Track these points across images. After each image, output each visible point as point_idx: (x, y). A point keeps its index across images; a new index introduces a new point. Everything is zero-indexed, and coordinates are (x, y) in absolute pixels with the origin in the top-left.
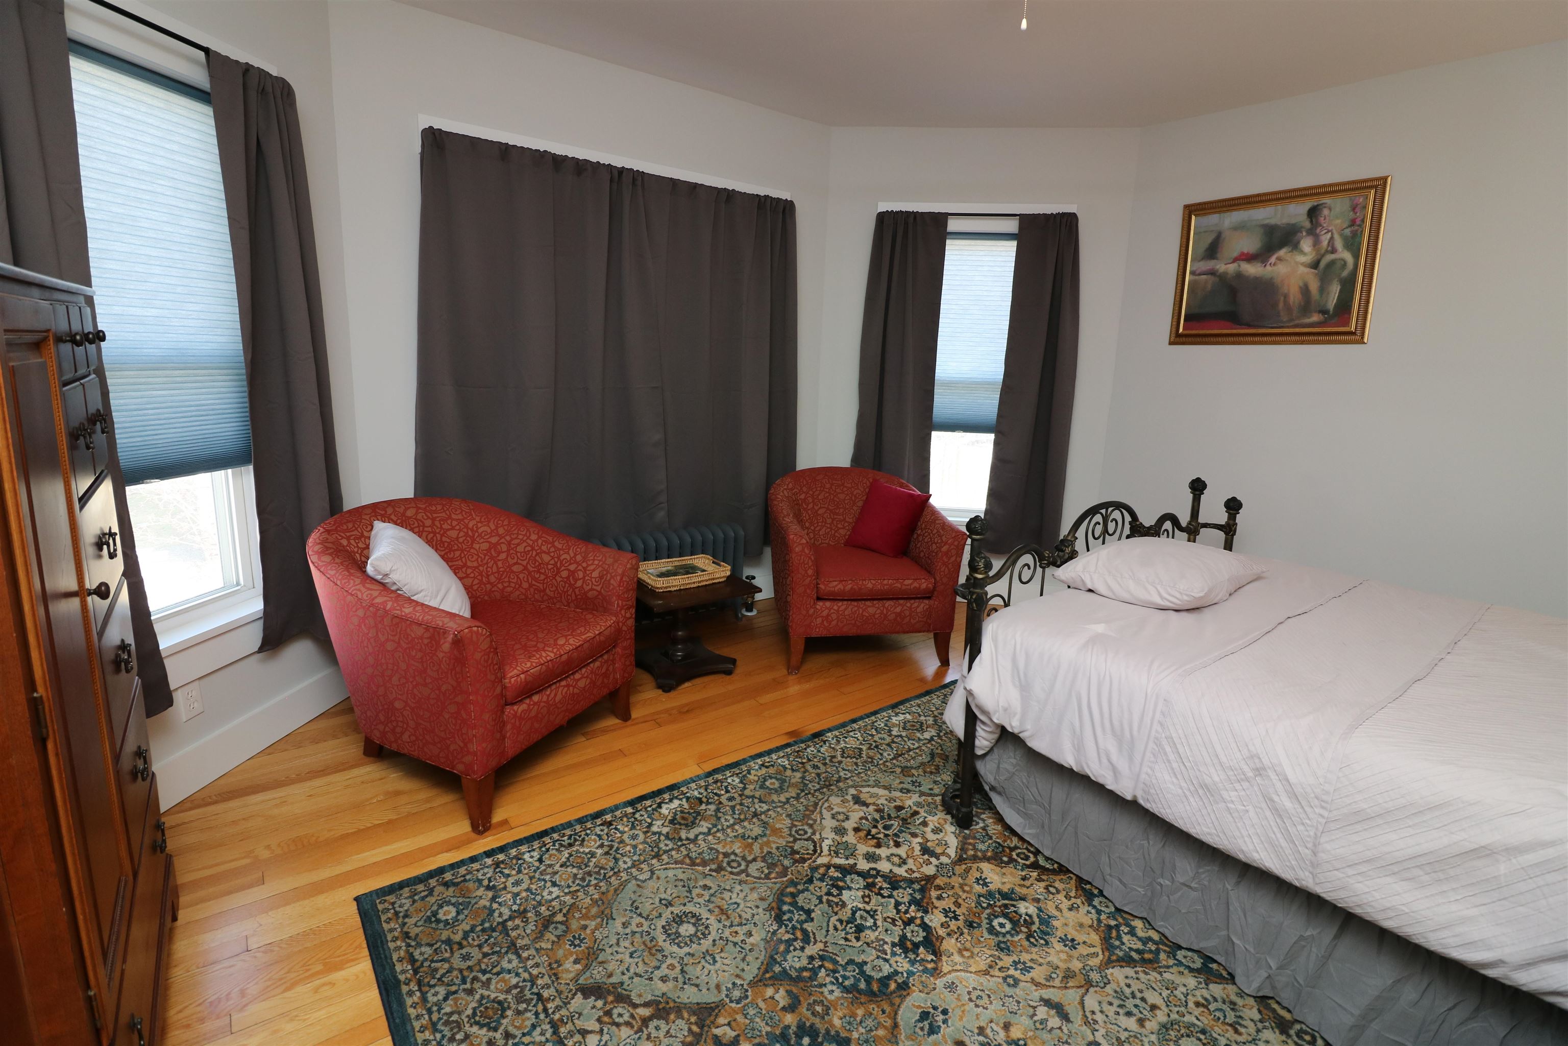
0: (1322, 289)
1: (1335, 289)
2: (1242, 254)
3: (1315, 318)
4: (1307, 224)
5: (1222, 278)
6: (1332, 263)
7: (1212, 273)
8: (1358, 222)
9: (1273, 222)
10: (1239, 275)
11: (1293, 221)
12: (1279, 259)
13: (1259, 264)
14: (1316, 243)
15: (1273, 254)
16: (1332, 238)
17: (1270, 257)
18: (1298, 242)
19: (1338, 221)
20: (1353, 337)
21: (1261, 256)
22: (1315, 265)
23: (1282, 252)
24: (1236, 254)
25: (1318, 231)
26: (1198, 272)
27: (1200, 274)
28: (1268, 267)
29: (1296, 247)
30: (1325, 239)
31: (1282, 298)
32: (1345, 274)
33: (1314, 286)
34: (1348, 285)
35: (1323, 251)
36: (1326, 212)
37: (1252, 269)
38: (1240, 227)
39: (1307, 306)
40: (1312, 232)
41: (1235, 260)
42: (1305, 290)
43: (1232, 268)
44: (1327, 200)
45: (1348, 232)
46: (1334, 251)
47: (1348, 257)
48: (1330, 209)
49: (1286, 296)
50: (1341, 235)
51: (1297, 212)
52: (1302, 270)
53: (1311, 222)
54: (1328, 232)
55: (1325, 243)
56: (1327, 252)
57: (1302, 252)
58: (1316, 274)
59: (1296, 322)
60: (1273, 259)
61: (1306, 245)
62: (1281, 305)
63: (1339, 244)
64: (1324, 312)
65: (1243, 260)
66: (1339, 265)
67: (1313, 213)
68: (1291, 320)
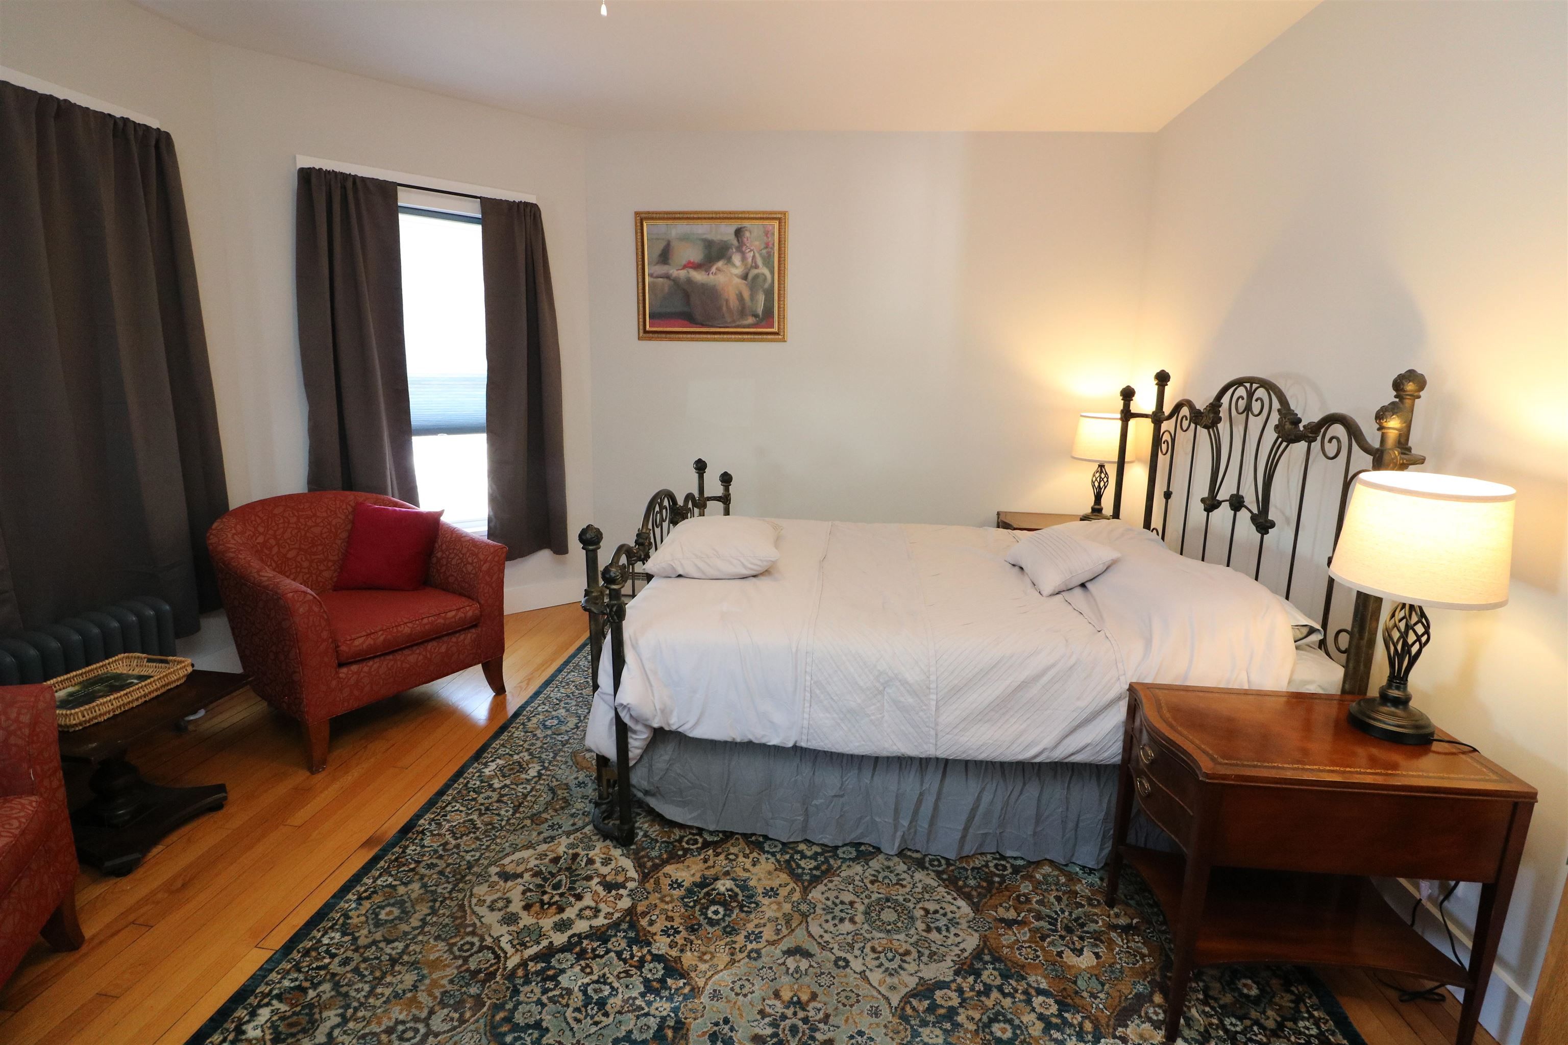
0: (753, 297)
1: (761, 298)
2: (690, 262)
3: (751, 320)
4: (735, 242)
5: (675, 281)
6: (756, 277)
7: (667, 277)
8: (771, 246)
9: (709, 237)
10: (689, 281)
11: (725, 239)
12: (718, 269)
13: (703, 273)
14: (744, 259)
15: (713, 265)
16: (754, 257)
17: (711, 267)
18: (731, 257)
19: (757, 243)
20: (777, 337)
21: (704, 265)
22: (745, 277)
23: (720, 264)
24: (684, 262)
25: (744, 248)
26: (655, 275)
27: (657, 277)
28: (711, 276)
29: (729, 260)
30: (750, 256)
31: (725, 303)
32: (766, 286)
33: (746, 294)
34: (769, 293)
35: (749, 266)
36: (747, 234)
37: (698, 276)
38: (685, 238)
39: (743, 312)
40: (739, 249)
41: (685, 267)
42: (740, 297)
43: (682, 274)
44: (746, 224)
45: (764, 251)
46: (756, 267)
47: (766, 272)
48: (750, 232)
49: (727, 301)
50: (761, 255)
51: (726, 232)
52: (738, 281)
53: (738, 241)
54: (751, 250)
55: (750, 260)
56: (752, 267)
57: (734, 265)
58: (747, 285)
59: (738, 323)
60: (714, 269)
61: (737, 259)
62: (724, 309)
63: (760, 262)
64: (755, 316)
65: (691, 268)
66: (761, 279)
67: (738, 233)
68: (734, 321)
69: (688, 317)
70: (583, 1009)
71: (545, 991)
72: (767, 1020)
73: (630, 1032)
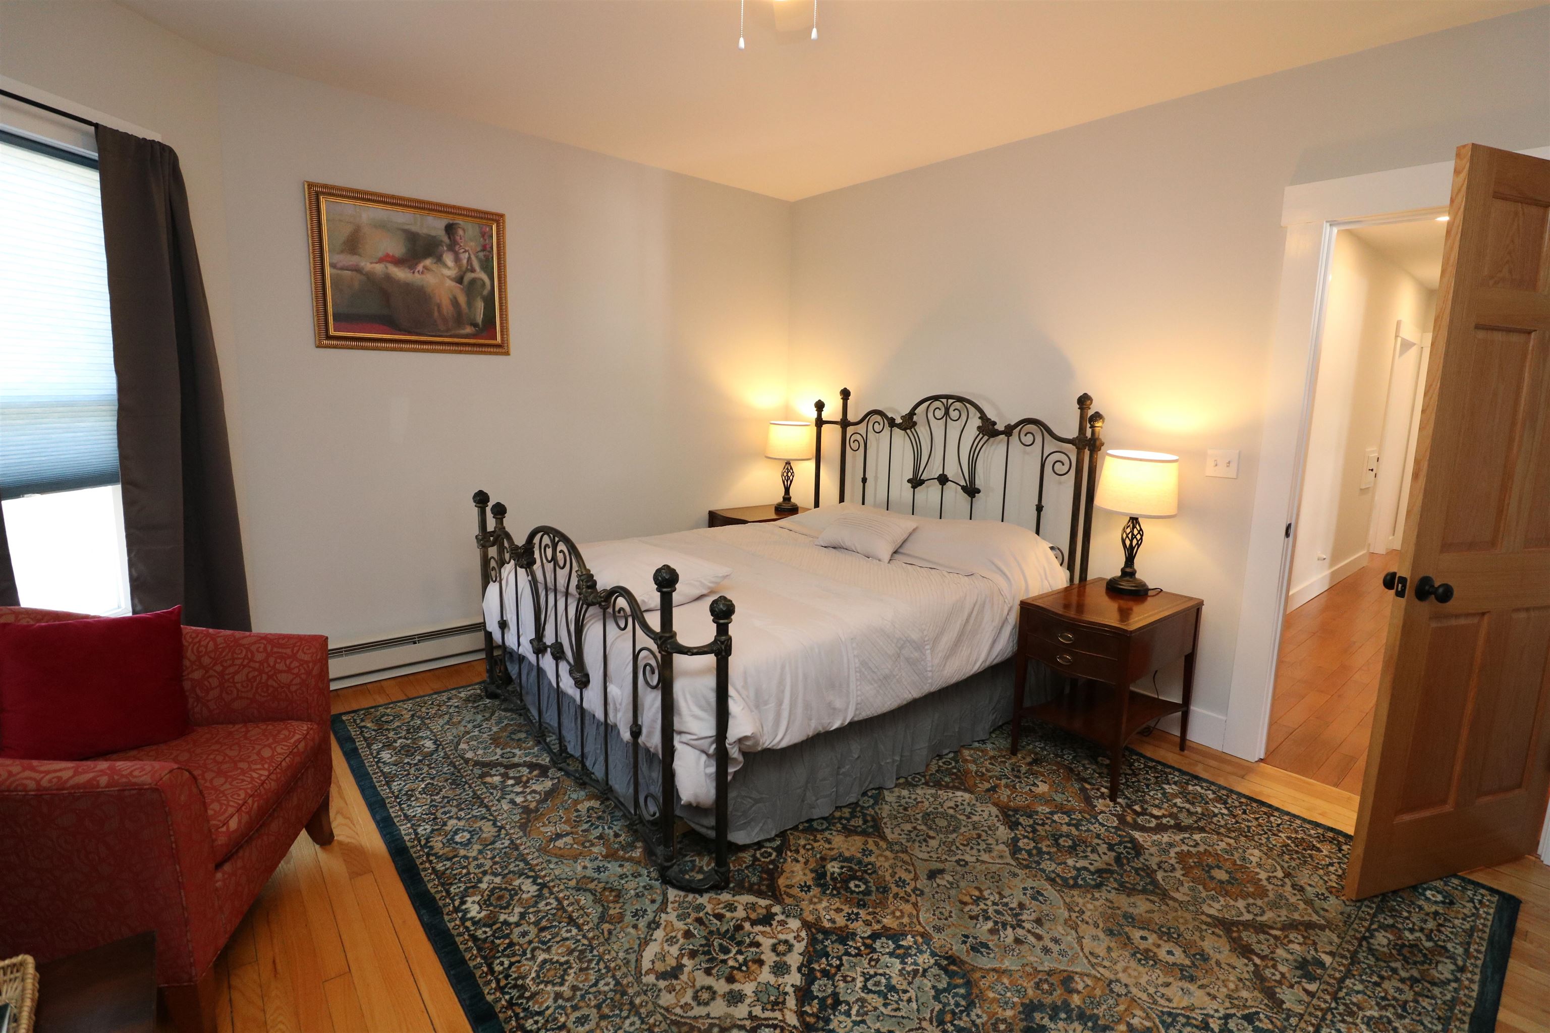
0: (470, 304)
1: (480, 305)
2: (387, 255)
3: (469, 330)
4: (446, 239)
5: (370, 277)
6: (473, 282)
7: (357, 270)
8: (489, 249)
9: (414, 228)
10: (388, 278)
11: (433, 233)
12: (425, 267)
13: (407, 270)
14: (457, 260)
15: (420, 262)
16: (469, 259)
17: (417, 264)
18: (441, 256)
19: (472, 244)
20: (499, 350)
22: (460, 280)
23: (428, 262)
24: (380, 254)
25: (457, 248)
26: (339, 265)
27: (342, 269)
28: (416, 274)
29: (439, 259)
30: (464, 257)
31: (436, 309)
32: (485, 292)
33: (462, 299)
34: (489, 302)
35: (464, 269)
36: (461, 232)
37: (401, 274)
38: (382, 226)
39: (459, 318)
40: (452, 247)
41: (381, 260)
42: (455, 302)
43: (379, 268)
44: (459, 221)
45: (481, 255)
46: (473, 270)
47: (484, 277)
48: (464, 230)
49: (439, 306)
50: (477, 257)
51: (435, 226)
52: (450, 283)
53: (449, 238)
54: (465, 251)
55: (465, 262)
56: (467, 270)
57: (446, 266)
58: (462, 289)
59: (453, 332)
60: (420, 267)
61: (448, 259)
62: (436, 314)
63: (476, 265)
64: (475, 325)
65: (391, 262)
66: (479, 283)
67: (450, 229)
68: (448, 330)
69: (389, 322)
70: (888, 1001)
71: (848, 1014)
72: (981, 918)
73: (934, 987)
